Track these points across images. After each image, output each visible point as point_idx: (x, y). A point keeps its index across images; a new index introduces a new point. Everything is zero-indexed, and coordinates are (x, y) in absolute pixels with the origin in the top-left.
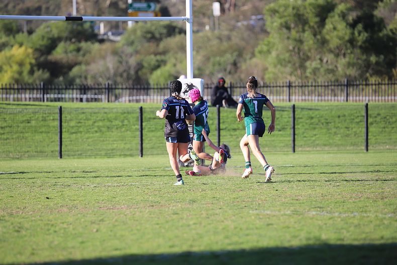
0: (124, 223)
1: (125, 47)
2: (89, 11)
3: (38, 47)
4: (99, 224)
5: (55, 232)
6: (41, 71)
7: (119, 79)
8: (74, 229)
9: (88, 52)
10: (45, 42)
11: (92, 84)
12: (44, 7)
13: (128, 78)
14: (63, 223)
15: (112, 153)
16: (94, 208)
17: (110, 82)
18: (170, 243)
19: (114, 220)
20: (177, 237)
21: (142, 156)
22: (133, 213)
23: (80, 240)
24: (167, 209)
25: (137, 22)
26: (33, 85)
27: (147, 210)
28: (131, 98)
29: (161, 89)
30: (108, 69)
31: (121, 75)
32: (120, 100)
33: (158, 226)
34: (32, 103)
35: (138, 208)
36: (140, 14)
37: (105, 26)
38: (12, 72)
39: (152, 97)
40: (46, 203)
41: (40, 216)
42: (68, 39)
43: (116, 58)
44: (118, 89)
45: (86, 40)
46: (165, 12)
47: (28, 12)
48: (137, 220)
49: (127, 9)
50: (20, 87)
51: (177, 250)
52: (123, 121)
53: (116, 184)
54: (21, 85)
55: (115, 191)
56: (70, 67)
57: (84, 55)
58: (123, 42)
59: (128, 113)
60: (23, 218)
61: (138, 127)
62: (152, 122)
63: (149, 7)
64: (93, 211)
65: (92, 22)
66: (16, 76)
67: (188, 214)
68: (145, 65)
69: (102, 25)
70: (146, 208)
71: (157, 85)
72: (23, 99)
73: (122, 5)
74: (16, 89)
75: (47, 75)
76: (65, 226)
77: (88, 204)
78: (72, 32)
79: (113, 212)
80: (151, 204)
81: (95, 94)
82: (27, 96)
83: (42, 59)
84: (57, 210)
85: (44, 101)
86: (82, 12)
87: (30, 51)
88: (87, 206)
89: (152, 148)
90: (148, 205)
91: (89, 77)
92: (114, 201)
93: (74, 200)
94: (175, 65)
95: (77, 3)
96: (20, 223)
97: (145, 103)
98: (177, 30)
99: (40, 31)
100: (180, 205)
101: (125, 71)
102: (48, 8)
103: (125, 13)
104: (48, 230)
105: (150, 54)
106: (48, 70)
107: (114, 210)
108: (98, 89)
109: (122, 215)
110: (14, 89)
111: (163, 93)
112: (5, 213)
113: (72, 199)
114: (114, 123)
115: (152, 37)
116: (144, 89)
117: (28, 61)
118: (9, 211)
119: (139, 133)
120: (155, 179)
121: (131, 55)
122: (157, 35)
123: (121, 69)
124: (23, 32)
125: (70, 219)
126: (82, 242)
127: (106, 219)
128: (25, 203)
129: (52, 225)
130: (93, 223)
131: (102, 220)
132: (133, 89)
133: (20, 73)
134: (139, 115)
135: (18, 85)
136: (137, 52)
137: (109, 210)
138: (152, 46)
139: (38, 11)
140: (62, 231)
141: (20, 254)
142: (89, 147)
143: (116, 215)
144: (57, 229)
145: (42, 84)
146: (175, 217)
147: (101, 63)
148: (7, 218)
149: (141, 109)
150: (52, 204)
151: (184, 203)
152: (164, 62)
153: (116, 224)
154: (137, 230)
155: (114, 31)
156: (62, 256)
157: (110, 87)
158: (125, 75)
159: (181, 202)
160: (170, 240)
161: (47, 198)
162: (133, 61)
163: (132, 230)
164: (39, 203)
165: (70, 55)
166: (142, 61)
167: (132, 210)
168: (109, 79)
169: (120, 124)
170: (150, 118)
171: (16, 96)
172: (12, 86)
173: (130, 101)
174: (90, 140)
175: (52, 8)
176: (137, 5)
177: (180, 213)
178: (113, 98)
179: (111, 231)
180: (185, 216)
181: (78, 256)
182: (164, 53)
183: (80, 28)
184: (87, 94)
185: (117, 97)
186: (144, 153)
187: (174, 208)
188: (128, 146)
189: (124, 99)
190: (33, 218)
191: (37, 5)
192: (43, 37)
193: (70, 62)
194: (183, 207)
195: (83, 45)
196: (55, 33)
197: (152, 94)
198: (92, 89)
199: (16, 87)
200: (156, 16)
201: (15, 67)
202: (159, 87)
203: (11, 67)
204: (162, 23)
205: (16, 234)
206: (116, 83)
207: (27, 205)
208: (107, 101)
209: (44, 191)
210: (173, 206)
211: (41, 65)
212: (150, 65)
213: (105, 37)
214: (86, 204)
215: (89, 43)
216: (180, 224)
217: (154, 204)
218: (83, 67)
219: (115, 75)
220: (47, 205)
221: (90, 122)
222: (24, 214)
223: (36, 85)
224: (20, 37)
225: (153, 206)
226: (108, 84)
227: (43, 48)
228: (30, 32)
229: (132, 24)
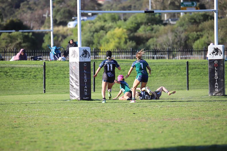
0: (178, 128)
1: (179, 27)
2: (158, 7)
3: (130, 28)
4: (163, 129)
5: (138, 132)
6: (131, 42)
7: (175, 46)
8: (149, 131)
9: (158, 30)
10: (133, 25)
11: (160, 49)
12: (133, 5)
13: (180, 45)
14: (143, 128)
15: (171, 88)
16: (160, 119)
17: (170, 48)
18: (205, 140)
19: (172, 126)
20: (209, 136)
21: (188, 90)
22: (183, 122)
23: (152, 137)
24: (202, 120)
25: (186, 13)
26: (126, 49)
27: (191, 121)
28: (182, 57)
29: (199, 51)
30: (169, 40)
31: (177, 44)
32: (176, 58)
33: (197, 130)
34: (125, 60)
35: (185, 120)
36: (187, 8)
37: (167, 16)
38: (115, 42)
39: (194, 56)
40: (133, 116)
41: (130, 124)
42: (146, 23)
43: (174, 34)
44: (175, 51)
45: (156, 24)
46: (202, 7)
47: (124, 9)
48: (185, 127)
49: (180, 6)
50: (119, 51)
51: (208, 144)
52: (177, 70)
53: (173, 106)
54: (120, 50)
55: (172, 110)
56: (147, 39)
57: (155, 33)
58: (178, 24)
59: (180, 65)
60: (121, 124)
61: (186, 73)
62: (194, 70)
63: (193, 4)
64: (160, 121)
65: (160, 13)
66: (117, 45)
67: (215, 123)
68: (190, 37)
69: (166, 15)
70: (190, 120)
71: (197, 49)
72: (121, 58)
73: (177, 4)
74: (117, 52)
75: (134, 44)
76: (144, 129)
77: (157, 117)
78: (148, 19)
79: (171, 122)
80: (193, 117)
81: (161, 55)
82: (123, 56)
83: (132, 35)
84: (139, 120)
85: (132, 59)
86: (155, 8)
87: (125, 30)
88: (156, 118)
89: (194, 85)
90: (192, 118)
91: (158, 45)
92: (171, 116)
93: (149, 115)
94: (208, 37)
95: (151, 3)
96: (119, 128)
97: (190, 60)
98: (209, 17)
99: (131, 19)
100: (210, 118)
101: (178, 41)
102: (135, 6)
103: (179, 8)
104: (135, 131)
105: (193, 31)
106: (135, 41)
107: (172, 121)
108: (163, 51)
109: (176, 124)
110: (116, 52)
111: (200, 54)
112: (111, 122)
113: (148, 114)
114: (172, 71)
115: (194, 21)
116: (189, 51)
117: (123, 36)
118: (113, 120)
119: (186, 77)
120: (195, 103)
121: (182, 32)
122: (198, 21)
123: (176, 40)
124: (121, 20)
125: (147, 125)
126: (154, 139)
127: (167, 126)
128: (122, 116)
129: (137, 129)
130: (159, 128)
131: (165, 126)
132: (183, 51)
133: (119, 43)
134: (186, 66)
135: (118, 50)
136: (185, 30)
137: (169, 121)
138: (194, 27)
139: (129, 8)
140: (142, 132)
141: (119, 144)
142: (157, 85)
143: (173, 123)
144: (139, 131)
145: (131, 49)
146: (207, 125)
147: (165, 37)
148: (112, 125)
149: (188, 62)
150: (136, 117)
151: (213, 117)
152: (202, 36)
153: (173, 128)
154: (185, 132)
155: (172, 18)
156: (142, 146)
157: (170, 50)
158: (179, 43)
159: (211, 116)
160: (204, 138)
161: (134, 113)
162: (183, 35)
163: (182, 132)
164: (129, 116)
165: (147, 32)
166: (188, 35)
167: (182, 120)
168: (169, 46)
169: (176, 71)
170: (193, 68)
171: (117, 56)
172: (115, 51)
173: (181, 58)
174: (158, 81)
175: (137, 6)
176: (186, 3)
177: (211, 122)
178: (171, 57)
179: (170, 132)
180: (213, 124)
181: (151, 146)
182: (201, 30)
183: (153, 16)
184: (157, 55)
185: (174, 56)
186: (189, 88)
187: (207, 120)
188: (180, 84)
189: (178, 57)
190: (126, 125)
191: (129, 5)
192: (132, 22)
193: (147, 36)
194: (212, 119)
195: (155, 26)
196: (139, 20)
197: (194, 54)
198: (159, 51)
199: (117, 51)
200: (197, 9)
201: (117, 40)
202: (198, 50)
203: (114, 39)
204: (200, 13)
205: (117, 134)
206: (173, 48)
207: (123, 117)
208: (168, 58)
209: (132, 110)
210: (206, 119)
211: (131, 39)
212: (193, 37)
213: (167, 22)
214: (155, 117)
215: (158, 25)
216: (210, 129)
217: (195, 117)
218: (155, 39)
219: (173, 43)
220: (134, 118)
221: (158, 71)
222: (121, 122)
223: (128, 49)
224: (119, 23)
225: (194, 118)
226: (169, 48)
227: (132, 29)
228: (125, 20)
229: (183, 14)
